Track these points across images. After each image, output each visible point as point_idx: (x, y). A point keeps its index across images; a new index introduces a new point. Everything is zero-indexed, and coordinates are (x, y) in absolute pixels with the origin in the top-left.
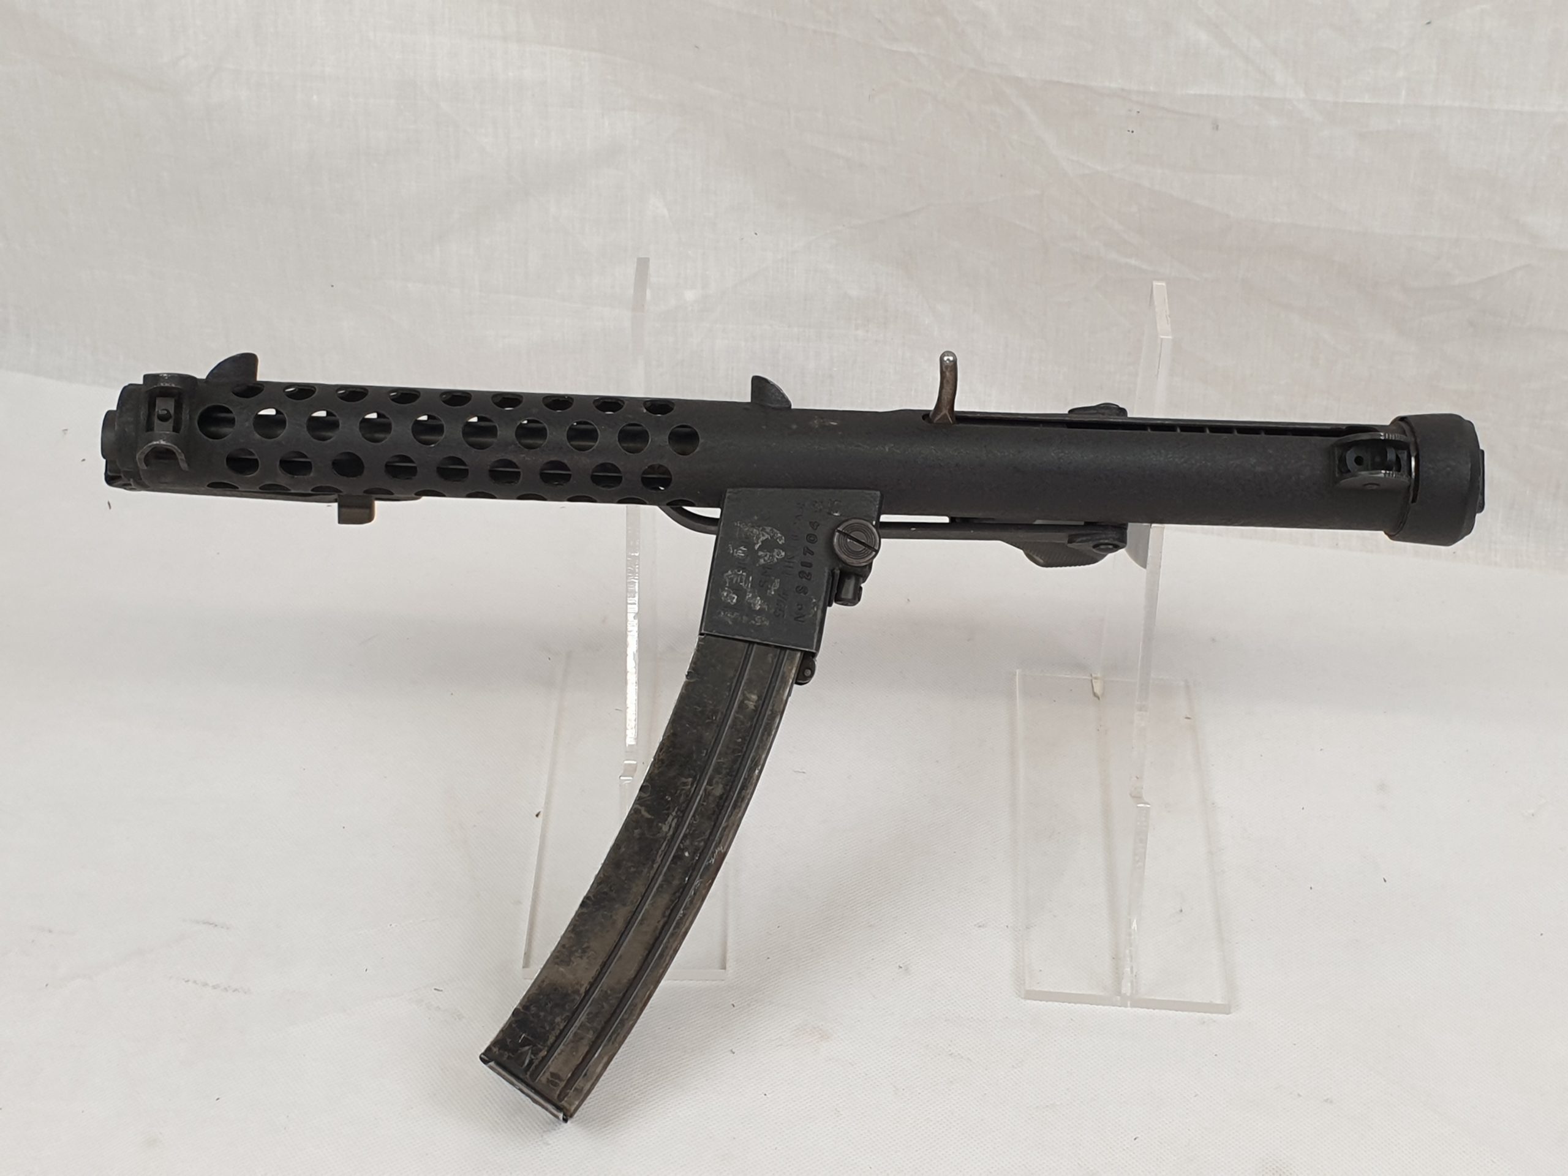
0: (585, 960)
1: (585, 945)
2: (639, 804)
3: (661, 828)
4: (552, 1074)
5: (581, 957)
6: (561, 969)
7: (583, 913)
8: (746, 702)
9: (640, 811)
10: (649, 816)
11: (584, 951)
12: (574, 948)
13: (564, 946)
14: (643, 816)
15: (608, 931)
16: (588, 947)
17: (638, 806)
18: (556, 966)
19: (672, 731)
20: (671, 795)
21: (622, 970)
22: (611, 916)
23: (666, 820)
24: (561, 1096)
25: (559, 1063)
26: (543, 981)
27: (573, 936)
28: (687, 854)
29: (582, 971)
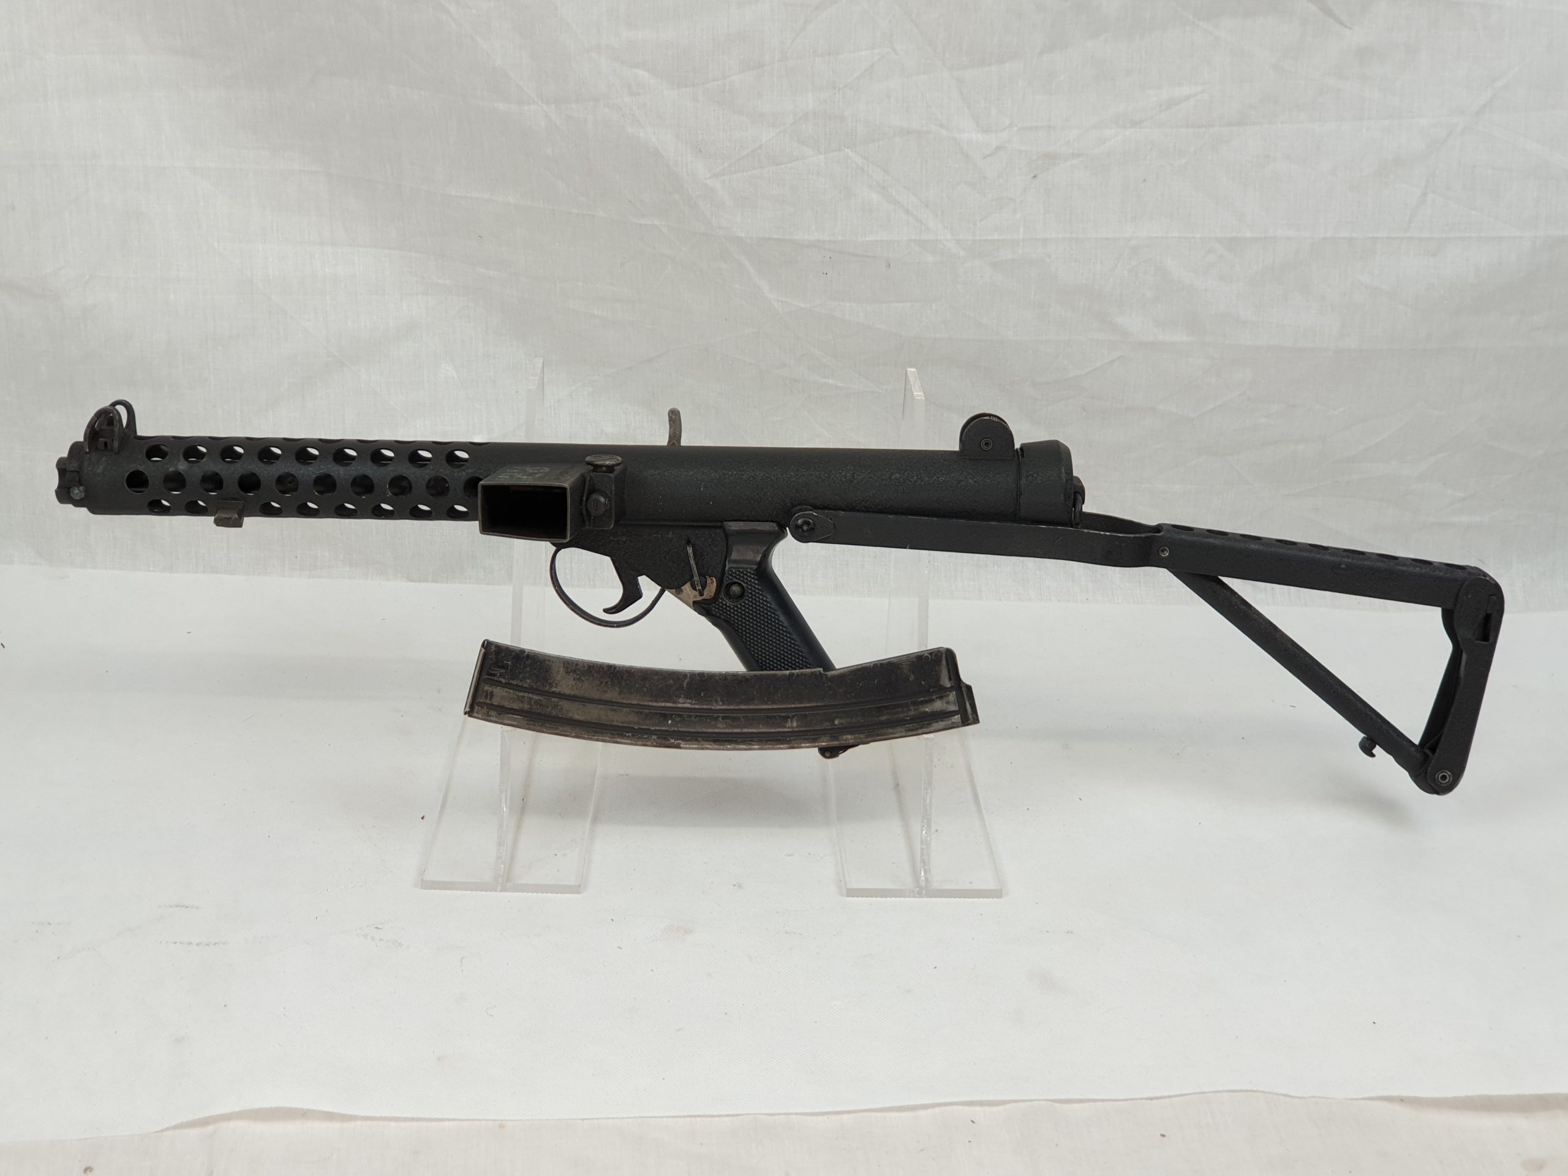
0: (574, 683)
1: (583, 678)
2: (691, 676)
3: (680, 697)
4: (492, 693)
5: (574, 679)
6: (562, 669)
7: (603, 668)
8: (789, 720)
9: (686, 678)
10: (685, 686)
11: (579, 679)
12: (578, 672)
13: (577, 665)
14: (683, 681)
15: (598, 690)
16: (583, 681)
17: (689, 675)
18: (562, 665)
19: (749, 677)
20: (705, 695)
21: (577, 712)
22: (609, 688)
23: (687, 699)
24: (481, 705)
25: (500, 695)
26: (549, 661)
27: (586, 668)
28: (670, 722)
29: (565, 684)
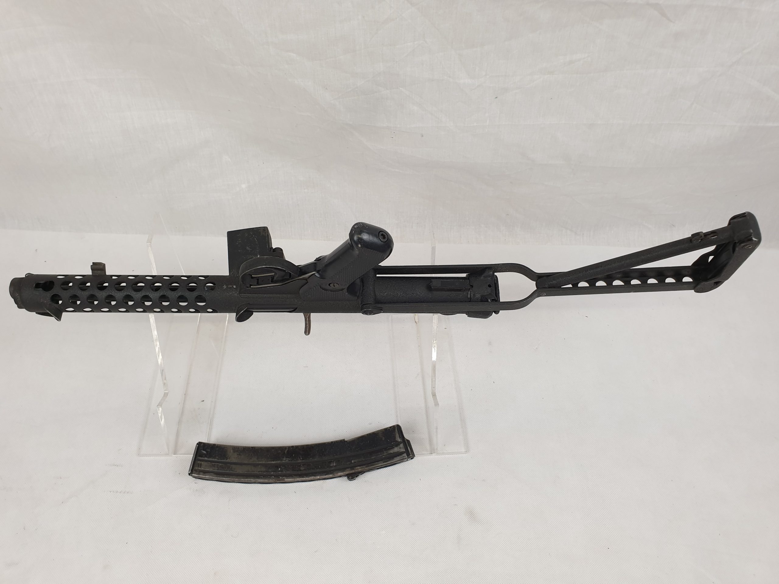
0: (237, 456)
1: (241, 454)
2: (288, 448)
3: (284, 458)
4: (201, 464)
5: (237, 454)
6: (232, 451)
7: (250, 449)
8: (332, 463)
9: (286, 449)
10: (286, 452)
11: (239, 454)
12: (239, 451)
13: (238, 448)
14: (285, 451)
15: (248, 458)
16: (241, 455)
17: (287, 448)
18: (232, 449)
19: (313, 446)
20: (294, 456)
21: (240, 470)
22: (252, 457)
23: (287, 458)
24: (196, 471)
25: (205, 466)
26: (226, 448)
27: (243, 449)
28: (279, 469)
29: (233, 458)
